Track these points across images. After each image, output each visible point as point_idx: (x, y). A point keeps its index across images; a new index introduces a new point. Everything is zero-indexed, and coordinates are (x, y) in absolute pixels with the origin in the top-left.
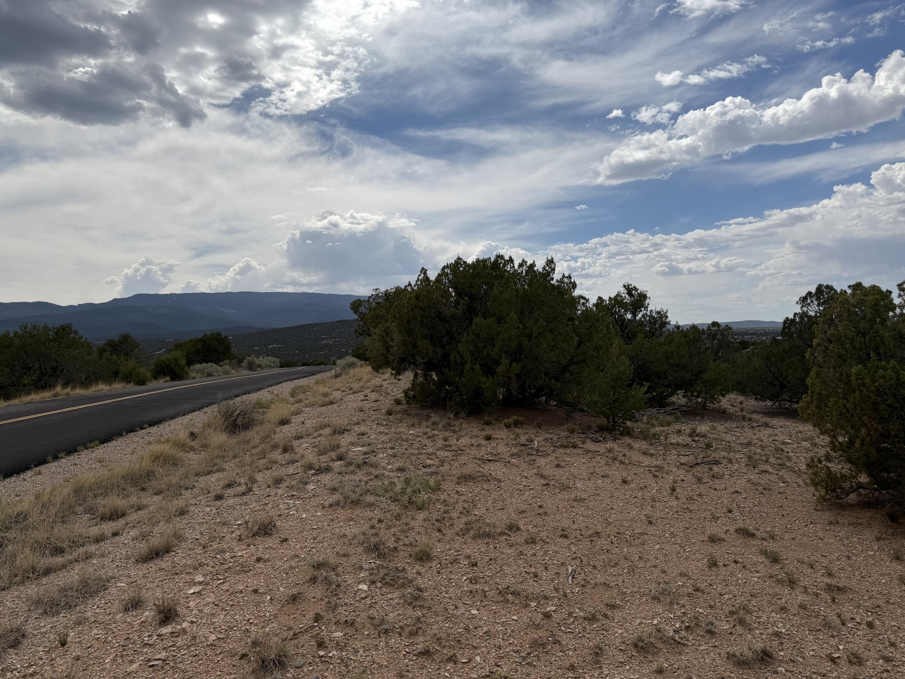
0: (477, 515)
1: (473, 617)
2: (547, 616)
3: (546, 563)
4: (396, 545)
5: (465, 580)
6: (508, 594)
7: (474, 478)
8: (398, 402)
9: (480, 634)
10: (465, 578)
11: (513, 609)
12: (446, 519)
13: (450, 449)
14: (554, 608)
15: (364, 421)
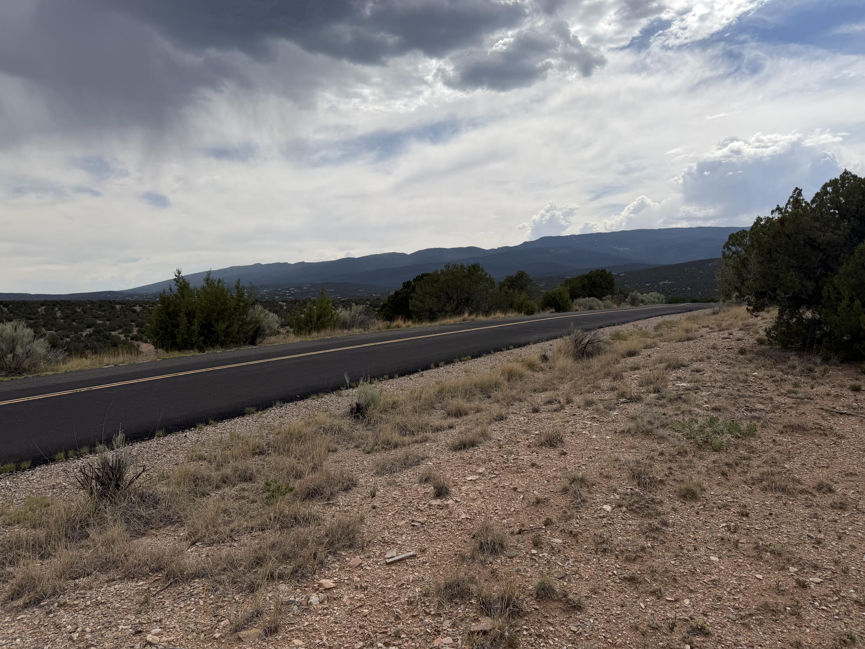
0: (785, 468)
1: (710, 562)
2: (803, 585)
3: (845, 533)
4: (664, 478)
5: (723, 527)
6: (767, 551)
7: (805, 429)
8: (761, 342)
9: (705, 580)
10: (724, 525)
11: (763, 568)
12: (740, 466)
13: (794, 395)
14: (819, 580)
15: (709, 358)
